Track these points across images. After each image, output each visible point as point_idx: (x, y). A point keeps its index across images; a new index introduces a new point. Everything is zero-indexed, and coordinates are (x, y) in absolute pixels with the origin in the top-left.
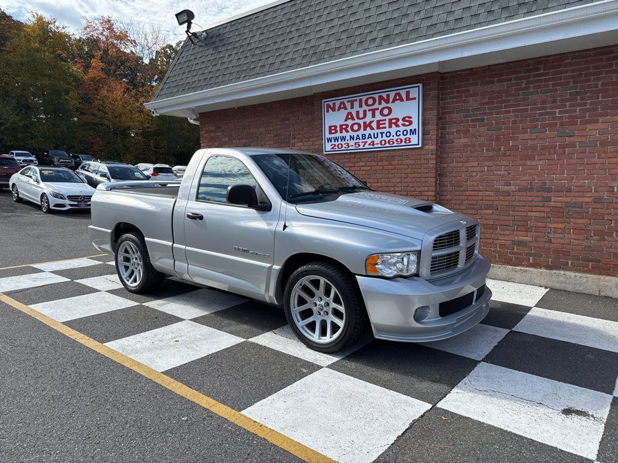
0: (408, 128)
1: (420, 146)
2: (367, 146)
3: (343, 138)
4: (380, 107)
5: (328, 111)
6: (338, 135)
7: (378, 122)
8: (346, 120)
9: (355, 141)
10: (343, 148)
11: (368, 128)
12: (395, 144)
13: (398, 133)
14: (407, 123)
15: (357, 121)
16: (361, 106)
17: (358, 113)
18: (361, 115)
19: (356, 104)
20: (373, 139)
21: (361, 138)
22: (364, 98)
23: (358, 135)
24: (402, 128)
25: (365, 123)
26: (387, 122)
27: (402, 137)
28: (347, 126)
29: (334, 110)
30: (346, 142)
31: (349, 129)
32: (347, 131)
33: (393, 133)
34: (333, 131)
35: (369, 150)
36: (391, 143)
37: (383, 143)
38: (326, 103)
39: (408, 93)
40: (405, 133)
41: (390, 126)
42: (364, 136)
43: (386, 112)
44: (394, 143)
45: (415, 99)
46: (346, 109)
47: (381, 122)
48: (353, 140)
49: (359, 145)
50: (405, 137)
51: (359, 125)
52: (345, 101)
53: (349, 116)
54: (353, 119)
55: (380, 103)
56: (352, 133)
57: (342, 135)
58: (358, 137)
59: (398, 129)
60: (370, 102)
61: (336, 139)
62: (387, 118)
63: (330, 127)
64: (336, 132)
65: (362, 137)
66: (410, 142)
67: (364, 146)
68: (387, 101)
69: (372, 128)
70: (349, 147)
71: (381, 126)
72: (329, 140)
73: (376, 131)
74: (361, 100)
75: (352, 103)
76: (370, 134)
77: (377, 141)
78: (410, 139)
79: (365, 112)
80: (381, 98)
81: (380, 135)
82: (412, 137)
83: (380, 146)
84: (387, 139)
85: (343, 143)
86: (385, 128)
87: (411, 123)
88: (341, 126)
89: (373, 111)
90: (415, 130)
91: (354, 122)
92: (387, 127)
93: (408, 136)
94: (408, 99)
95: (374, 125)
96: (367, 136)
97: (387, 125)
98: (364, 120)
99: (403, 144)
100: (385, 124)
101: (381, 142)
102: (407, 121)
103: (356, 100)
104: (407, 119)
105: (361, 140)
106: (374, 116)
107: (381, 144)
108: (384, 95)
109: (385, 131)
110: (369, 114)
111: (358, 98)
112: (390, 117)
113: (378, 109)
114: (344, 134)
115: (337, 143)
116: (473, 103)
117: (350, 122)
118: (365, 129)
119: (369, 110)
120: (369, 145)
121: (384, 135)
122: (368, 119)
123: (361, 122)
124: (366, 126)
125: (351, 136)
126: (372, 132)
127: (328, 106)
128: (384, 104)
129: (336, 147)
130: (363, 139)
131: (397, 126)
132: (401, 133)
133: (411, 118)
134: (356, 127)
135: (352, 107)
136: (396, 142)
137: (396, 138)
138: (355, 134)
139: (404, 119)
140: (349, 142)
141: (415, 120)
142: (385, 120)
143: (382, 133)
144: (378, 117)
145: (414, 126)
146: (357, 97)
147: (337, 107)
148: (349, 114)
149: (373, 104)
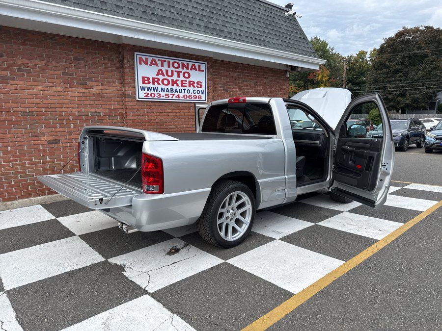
0: (200, 89)
1: (206, 102)
2: (174, 98)
3: (156, 89)
4: (183, 71)
5: (140, 63)
6: (151, 85)
7: (182, 81)
8: (158, 74)
9: (165, 93)
10: (156, 97)
11: (175, 85)
14: (199, 86)
15: (166, 77)
16: (169, 67)
17: (167, 71)
18: (170, 74)
19: (166, 64)
20: (179, 93)
22: (172, 61)
24: (197, 89)
25: (173, 80)
26: (187, 83)
27: (196, 94)
28: (159, 80)
29: (146, 63)
30: (158, 92)
31: (160, 82)
32: (159, 84)
33: (191, 91)
34: (146, 82)
35: (176, 101)
36: (190, 98)
37: (186, 97)
38: (138, 56)
39: (199, 66)
40: (198, 92)
41: (190, 86)
43: (187, 75)
44: (192, 98)
45: (203, 71)
46: (157, 65)
47: (184, 82)
48: (164, 91)
49: (169, 97)
50: (198, 95)
51: (168, 81)
52: (157, 59)
53: (160, 72)
54: (164, 75)
55: (183, 68)
56: (163, 86)
57: (154, 86)
58: (167, 90)
59: (194, 89)
60: (176, 65)
61: (149, 89)
62: (188, 80)
63: (143, 78)
64: (149, 83)
65: (171, 90)
66: (201, 98)
67: (172, 97)
68: (187, 68)
69: (178, 85)
70: (160, 97)
71: (184, 85)
72: (143, 89)
73: (181, 88)
74: (169, 62)
75: (162, 62)
76: (176, 89)
77: (181, 95)
79: (172, 72)
80: (183, 64)
81: (183, 91)
82: (202, 95)
84: (188, 95)
85: (155, 92)
86: (186, 86)
87: (201, 86)
88: (153, 79)
89: (179, 72)
90: (204, 91)
91: (164, 77)
92: (188, 86)
93: (200, 94)
94: (200, 70)
95: (179, 83)
96: (174, 91)
98: (172, 78)
99: (197, 99)
101: (184, 96)
102: (199, 84)
103: (165, 61)
105: (170, 93)
106: (179, 76)
107: (184, 98)
108: (185, 63)
109: (187, 88)
110: (175, 74)
112: (190, 79)
113: (181, 72)
114: (156, 85)
115: (150, 92)
116: (224, 80)
117: (161, 77)
118: (173, 85)
119: (176, 71)
120: (176, 97)
121: (186, 91)
122: (175, 78)
123: (170, 79)
124: (174, 83)
125: (162, 88)
126: (178, 88)
127: (141, 59)
128: (185, 70)
129: (149, 95)
131: (194, 87)
132: (196, 92)
133: (201, 83)
134: (166, 82)
135: (162, 66)
137: (193, 94)
138: (166, 87)
139: (197, 83)
140: (160, 93)
141: (203, 84)
142: (186, 81)
143: (185, 90)
144: (182, 78)
145: (203, 89)
146: (166, 59)
147: (149, 62)
148: (160, 70)
149: (178, 67)
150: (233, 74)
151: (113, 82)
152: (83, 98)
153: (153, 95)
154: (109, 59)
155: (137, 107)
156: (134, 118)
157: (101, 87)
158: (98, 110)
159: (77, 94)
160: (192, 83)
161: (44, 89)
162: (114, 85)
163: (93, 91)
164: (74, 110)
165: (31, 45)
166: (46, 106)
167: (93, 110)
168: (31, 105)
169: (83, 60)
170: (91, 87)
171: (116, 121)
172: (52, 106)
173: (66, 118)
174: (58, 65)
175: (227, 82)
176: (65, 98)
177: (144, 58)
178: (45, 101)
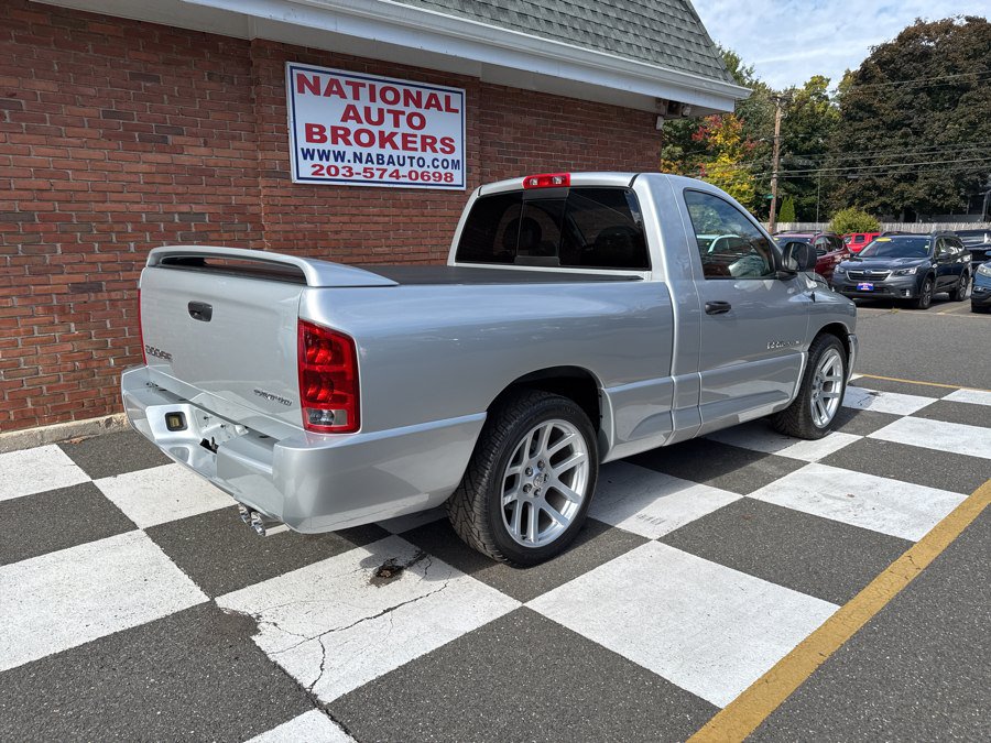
0: (449, 157)
1: (464, 189)
2: (386, 178)
3: (340, 156)
4: (408, 111)
5: (301, 90)
6: (328, 146)
7: (405, 136)
8: (344, 119)
9: (364, 165)
10: (340, 177)
11: (388, 145)
12: (431, 181)
13: (436, 163)
14: (448, 149)
15: (366, 126)
16: (373, 99)
17: (368, 110)
18: (375, 118)
19: (364, 93)
20: (397, 167)
21: (375, 160)
22: (379, 86)
23: (369, 155)
24: (441, 156)
25: (381, 133)
26: (419, 140)
27: (441, 170)
28: (347, 131)
29: (316, 90)
30: (346, 163)
31: (351, 138)
32: (348, 143)
33: (429, 162)
34: (316, 137)
35: (391, 186)
36: (426, 178)
37: (413, 175)
38: (295, 72)
39: (448, 99)
40: (445, 164)
41: (424, 150)
42: (380, 158)
43: (416, 121)
44: (429, 179)
45: (456, 111)
46: (343, 96)
47: (409, 139)
48: (361, 162)
49: (372, 175)
50: (446, 171)
51: (371, 135)
52: (342, 80)
53: (350, 113)
54: (360, 121)
55: (407, 104)
56: (358, 149)
57: (336, 148)
58: (369, 159)
59: (435, 155)
60: (390, 96)
61: (324, 155)
62: (419, 133)
63: (309, 127)
64: (324, 139)
65: (378, 159)
66: (452, 180)
67: (381, 177)
68: (418, 104)
69: (395, 147)
70: (351, 174)
71: (410, 145)
72: (308, 154)
73: (402, 153)
74: (372, 88)
75: (356, 87)
76: (391, 156)
77: (404, 171)
78: (452, 175)
79: (381, 111)
80: (407, 94)
81: (408, 161)
82: (453, 171)
83: (407, 180)
84: (420, 170)
85: (340, 164)
86: (416, 149)
87: (453, 150)
88: (334, 129)
89: (397, 115)
90: (458, 161)
91: (360, 126)
92: (420, 149)
93: (449, 170)
94: (448, 109)
95: (398, 140)
96: (386, 159)
97: (418, 145)
98: (381, 128)
99: (443, 182)
100: (415, 142)
101: (410, 173)
102: (447, 145)
103: (364, 85)
104: (447, 141)
105: (375, 166)
106: (397, 124)
107: (410, 178)
108: (413, 91)
109: (417, 154)
110: (389, 118)
111: (368, 83)
112: (424, 132)
113: (403, 113)
114: (341, 147)
115: (325, 163)
116: (507, 136)
117: (352, 126)
118: (382, 146)
119: (389, 111)
120: (391, 176)
121: (415, 161)
122: (388, 127)
123: (375, 130)
124: (386, 139)
125: (355, 154)
126: (395, 153)
127: (302, 80)
128: (412, 108)
129: (324, 171)
130: (378, 163)
131: (434, 150)
132: (439, 163)
133: (452, 140)
134: (365, 138)
135: (356, 97)
136: (432, 178)
137: (432, 170)
138: (365, 151)
139: (443, 141)
140: (352, 164)
141: (457, 145)
142: (415, 136)
143: (411, 158)
144: (404, 128)
145: (457, 155)
146: (367, 80)
147: (323, 88)
148: (351, 108)
149: (396, 101)
150: (528, 120)
151: (233, 138)
152: (159, 179)
153: (333, 171)
154: (222, 79)
155: (294, 201)
156: (288, 227)
157: (203, 150)
158: (196, 208)
159: (143, 167)
160: (429, 141)
161: (58, 152)
162: (237, 144)
163: (184, 159)
164: (135, 208)
165: (18, 39)
166: (62, 196)
167: (185, 208)
168: (26, 195)
169: (157, 79)
170: (179, 150)
171: (242, 235)
172: (80, 196)
173: (117, 227)
174: (92, 91)
175: (515, 139)
176: (112, 176)
177: (309, 76)
178: (60, 184)
